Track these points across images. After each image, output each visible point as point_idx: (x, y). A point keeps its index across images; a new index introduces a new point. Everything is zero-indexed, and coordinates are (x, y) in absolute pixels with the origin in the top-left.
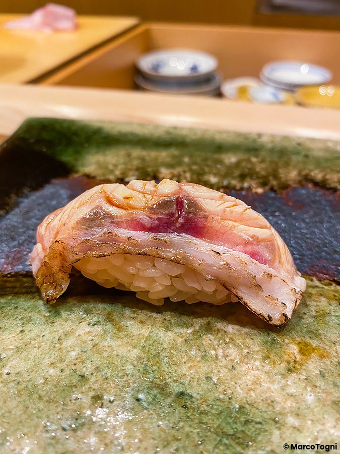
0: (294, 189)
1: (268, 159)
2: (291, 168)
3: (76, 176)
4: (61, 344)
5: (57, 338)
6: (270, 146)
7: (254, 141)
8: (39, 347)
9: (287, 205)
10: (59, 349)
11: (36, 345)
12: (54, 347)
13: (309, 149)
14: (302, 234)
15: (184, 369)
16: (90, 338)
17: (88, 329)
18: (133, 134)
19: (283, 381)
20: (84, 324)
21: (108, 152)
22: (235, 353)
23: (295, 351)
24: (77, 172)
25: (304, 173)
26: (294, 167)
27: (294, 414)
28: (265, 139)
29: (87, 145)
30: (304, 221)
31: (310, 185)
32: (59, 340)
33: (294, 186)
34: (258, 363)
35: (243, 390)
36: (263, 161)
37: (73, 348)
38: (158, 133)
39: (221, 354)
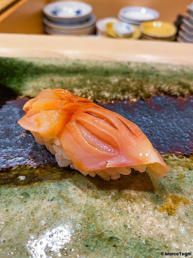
0: (154, 97)
1: (136, 79)
2: (150, 83)
3: (21, 97)
4: (33, 216)
5: (30, 212)
6: (136, 70)
7: (127, 67)
8: (20, 220)
9: (152, 108)
10: (33, 220)
11: (18, 219)
12: (30, 218)
13: (158, 71)
14: (162, 126)
15: (110, 222)
16: (51, 209)
17: (49, 204)
18: (52, 65)
19: (167, 222)
20: (45, 200)
21: (39, 79)
22: (137, 208)
23: (170, 202)
24: (21, 95)
25: (157, 87)
26: (152, 83)
27: (175, 241)
28: (132, 66)
29: (24, 75)
30: (162, 118)
31: (162, 95)
32: (32, 213)
33: (154, 95)
34: (151, 213)
35: (145, 230)
36: (133, 80)
37: (41, 218)
38: (68, 64)
39: (130, 209)
